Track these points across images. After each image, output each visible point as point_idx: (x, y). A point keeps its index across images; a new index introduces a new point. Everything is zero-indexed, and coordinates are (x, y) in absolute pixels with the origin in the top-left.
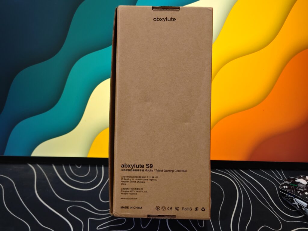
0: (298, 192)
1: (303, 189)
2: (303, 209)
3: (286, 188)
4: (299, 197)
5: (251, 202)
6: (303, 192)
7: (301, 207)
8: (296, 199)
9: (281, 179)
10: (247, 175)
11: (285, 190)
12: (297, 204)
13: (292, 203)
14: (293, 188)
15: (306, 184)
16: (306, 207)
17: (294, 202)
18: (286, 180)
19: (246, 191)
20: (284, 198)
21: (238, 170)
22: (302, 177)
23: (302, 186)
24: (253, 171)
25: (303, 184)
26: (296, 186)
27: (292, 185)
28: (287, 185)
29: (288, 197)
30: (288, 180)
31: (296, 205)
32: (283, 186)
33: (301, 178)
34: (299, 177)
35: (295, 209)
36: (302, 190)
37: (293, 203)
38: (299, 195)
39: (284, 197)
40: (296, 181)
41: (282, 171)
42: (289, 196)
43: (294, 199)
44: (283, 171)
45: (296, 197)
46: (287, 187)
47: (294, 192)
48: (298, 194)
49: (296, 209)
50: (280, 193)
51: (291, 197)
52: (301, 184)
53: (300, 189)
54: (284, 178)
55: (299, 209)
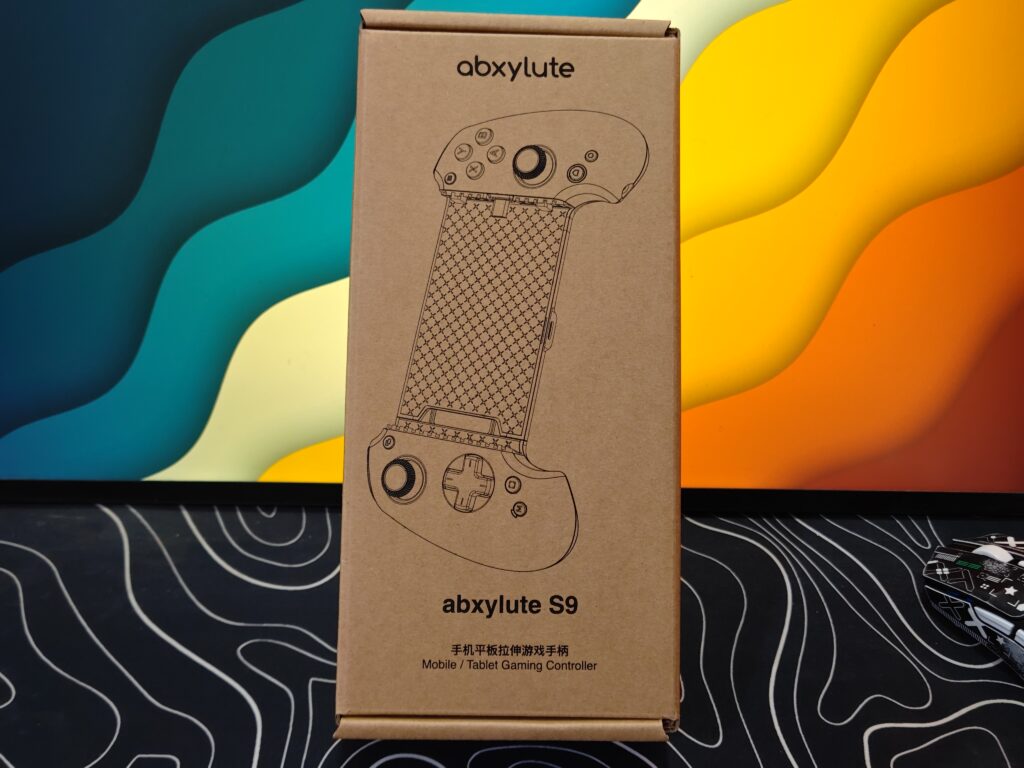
0: (985, 586)
1: (1001, 576)
2: (1001, 640)
3: (944, 576)
4: (987, 603)
5: (831, 620)
6: (1000, 587)
7: (992, 633)
8: (976, 608)
9: (927, 545)
10: (818, 534)
11: (942, 582)
12: (980, 625)
13: (963, 622)
14: (966, 573)
15: (1011, 562)
16: (1008, 633)
17: (971, 619)
18: (941, 550)
19: (816, 586)
20: (935, 606)
21: (786, 517)
22: (996, 540)
23: (995, 567)
24: (835, 522)
25: (999, 562)
26: (976, 567)
27: (965, 564)
28: (948, 564)
29: (950, 604)
30: (951, 548)
31: (975, 629)
32: (933, 567)
33: (991, 542)
34: (985, 540)
35: (972, 641)
36: (996, 580)
37: (968, 623)
38: (988, 598)
39: (937, 603)
40: (976, 551)
41: (929, 522)
42: (953, 600)
43: (970, 610)
44: (931, 520)
45: (976, 603)
46: (946, 571)
47: (970, 587)
48: (985, 594)
49: (977, 642)
50: (923, 592)
51: (961, 604)
52: (993, 560)
53: (991, 578)
54: (935, 543)
55: (986, 640)
